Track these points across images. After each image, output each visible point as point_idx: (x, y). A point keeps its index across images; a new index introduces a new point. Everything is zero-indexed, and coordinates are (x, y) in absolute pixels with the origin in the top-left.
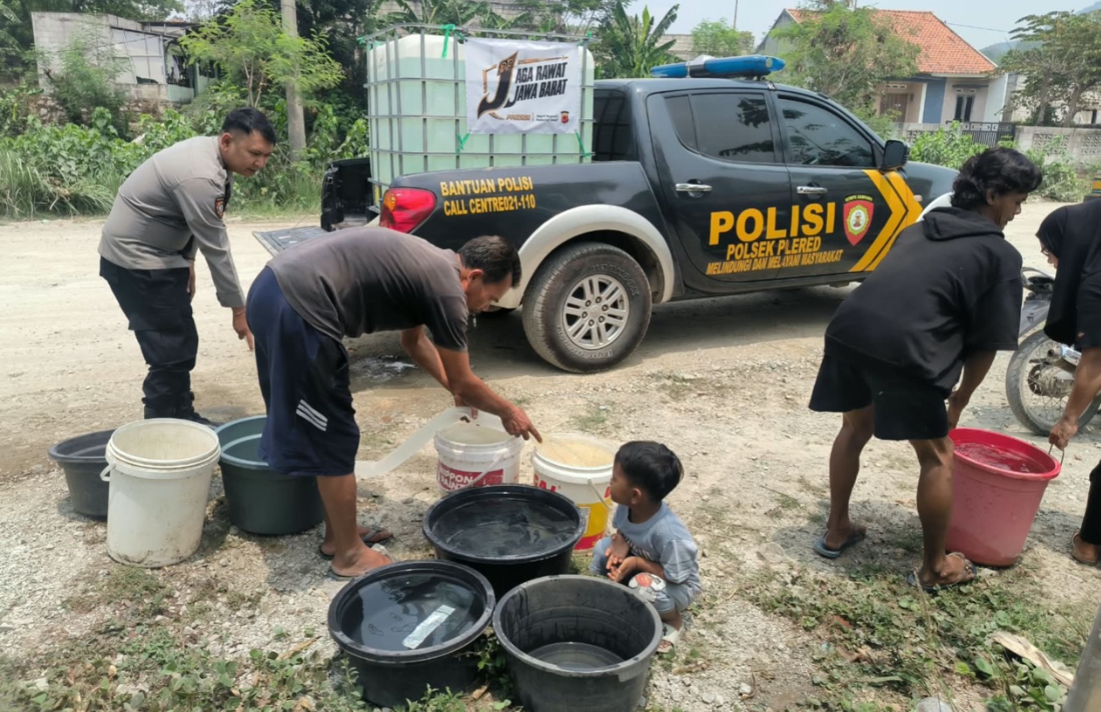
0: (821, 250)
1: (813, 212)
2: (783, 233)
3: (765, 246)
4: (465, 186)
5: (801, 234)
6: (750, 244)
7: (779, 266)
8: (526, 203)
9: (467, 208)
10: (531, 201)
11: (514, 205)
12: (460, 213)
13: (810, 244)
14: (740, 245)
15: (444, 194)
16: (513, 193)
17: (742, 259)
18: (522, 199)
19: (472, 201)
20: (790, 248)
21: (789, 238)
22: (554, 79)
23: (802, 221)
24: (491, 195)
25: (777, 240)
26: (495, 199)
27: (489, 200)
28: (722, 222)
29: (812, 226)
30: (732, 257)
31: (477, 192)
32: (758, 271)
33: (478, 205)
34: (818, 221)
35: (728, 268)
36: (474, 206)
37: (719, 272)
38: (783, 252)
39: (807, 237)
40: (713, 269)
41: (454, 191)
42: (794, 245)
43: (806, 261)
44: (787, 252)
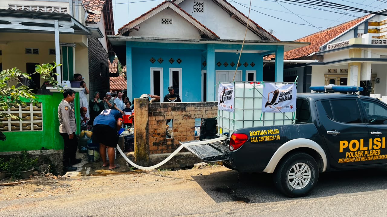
0: (381, 154)
1: (377, 141)
2: (366, 148)
3: (360, 153)
4: (257, 132)
5: (373, 149)
6: (354, 152)
7: (365, 160)
8: (277, 138)
9: (258, 140)
10: (278, 137)
11: (273, 138)
12: (256, 141)
13: (376, 152)
14: (351, 153)
15: (251, 135)
16: (273, 135)
17: (351, 157)
18: (276, 137)
19: (259, 137)
20: (369, 154)
21: (368, 150)
22: (288, 95)
23: (373, 144)
24: (266, 135)
25: (364, 151)
26: (267, 137)
27: (265, 137)
28: (344, 144)
29: (377, 146)
30: (348, 157)
31: (261, 134)
32: (357, 162)
33: (261, 139)
34: (379, 144)
35: (346, 160)
36: (260, 139)
37: (343, 162)
38: (366, 155)
39: (375, 150)
40: (341, 161)
41: (254, 134)
42: (371, 153)
43: (375, 158)
44: (368, 155)
